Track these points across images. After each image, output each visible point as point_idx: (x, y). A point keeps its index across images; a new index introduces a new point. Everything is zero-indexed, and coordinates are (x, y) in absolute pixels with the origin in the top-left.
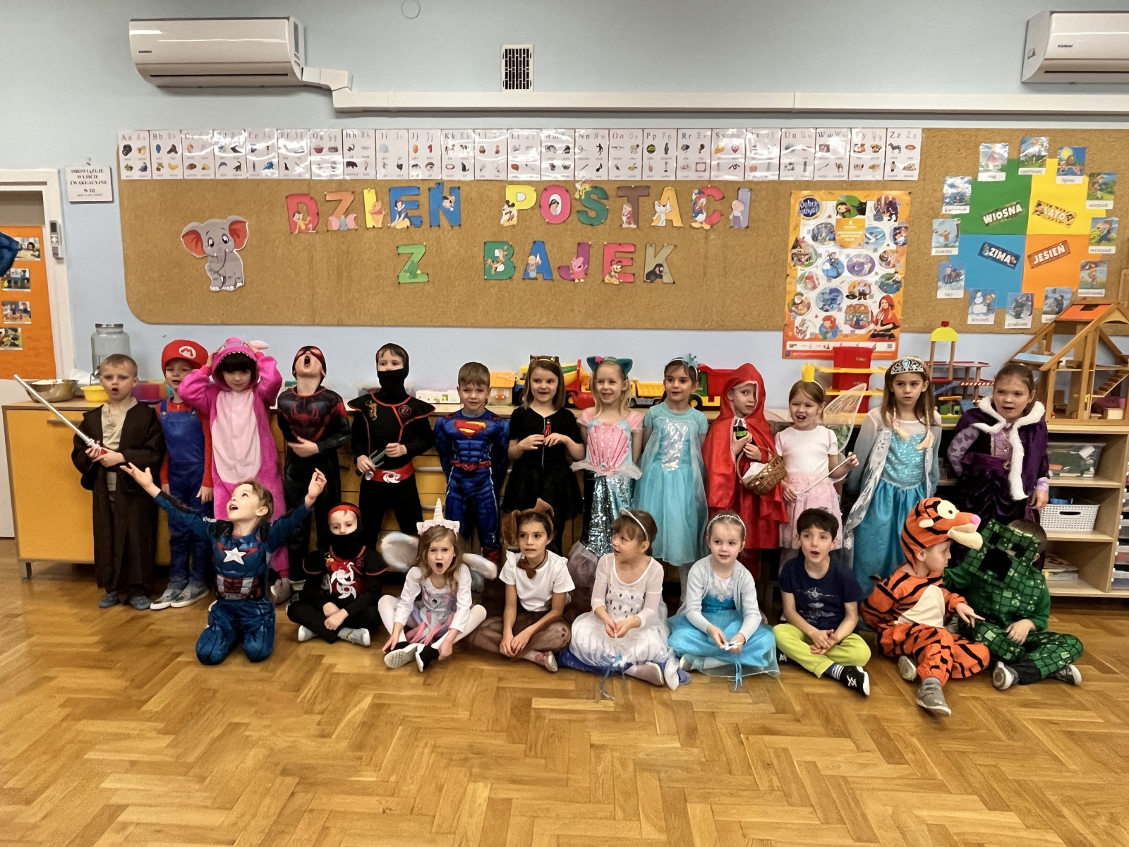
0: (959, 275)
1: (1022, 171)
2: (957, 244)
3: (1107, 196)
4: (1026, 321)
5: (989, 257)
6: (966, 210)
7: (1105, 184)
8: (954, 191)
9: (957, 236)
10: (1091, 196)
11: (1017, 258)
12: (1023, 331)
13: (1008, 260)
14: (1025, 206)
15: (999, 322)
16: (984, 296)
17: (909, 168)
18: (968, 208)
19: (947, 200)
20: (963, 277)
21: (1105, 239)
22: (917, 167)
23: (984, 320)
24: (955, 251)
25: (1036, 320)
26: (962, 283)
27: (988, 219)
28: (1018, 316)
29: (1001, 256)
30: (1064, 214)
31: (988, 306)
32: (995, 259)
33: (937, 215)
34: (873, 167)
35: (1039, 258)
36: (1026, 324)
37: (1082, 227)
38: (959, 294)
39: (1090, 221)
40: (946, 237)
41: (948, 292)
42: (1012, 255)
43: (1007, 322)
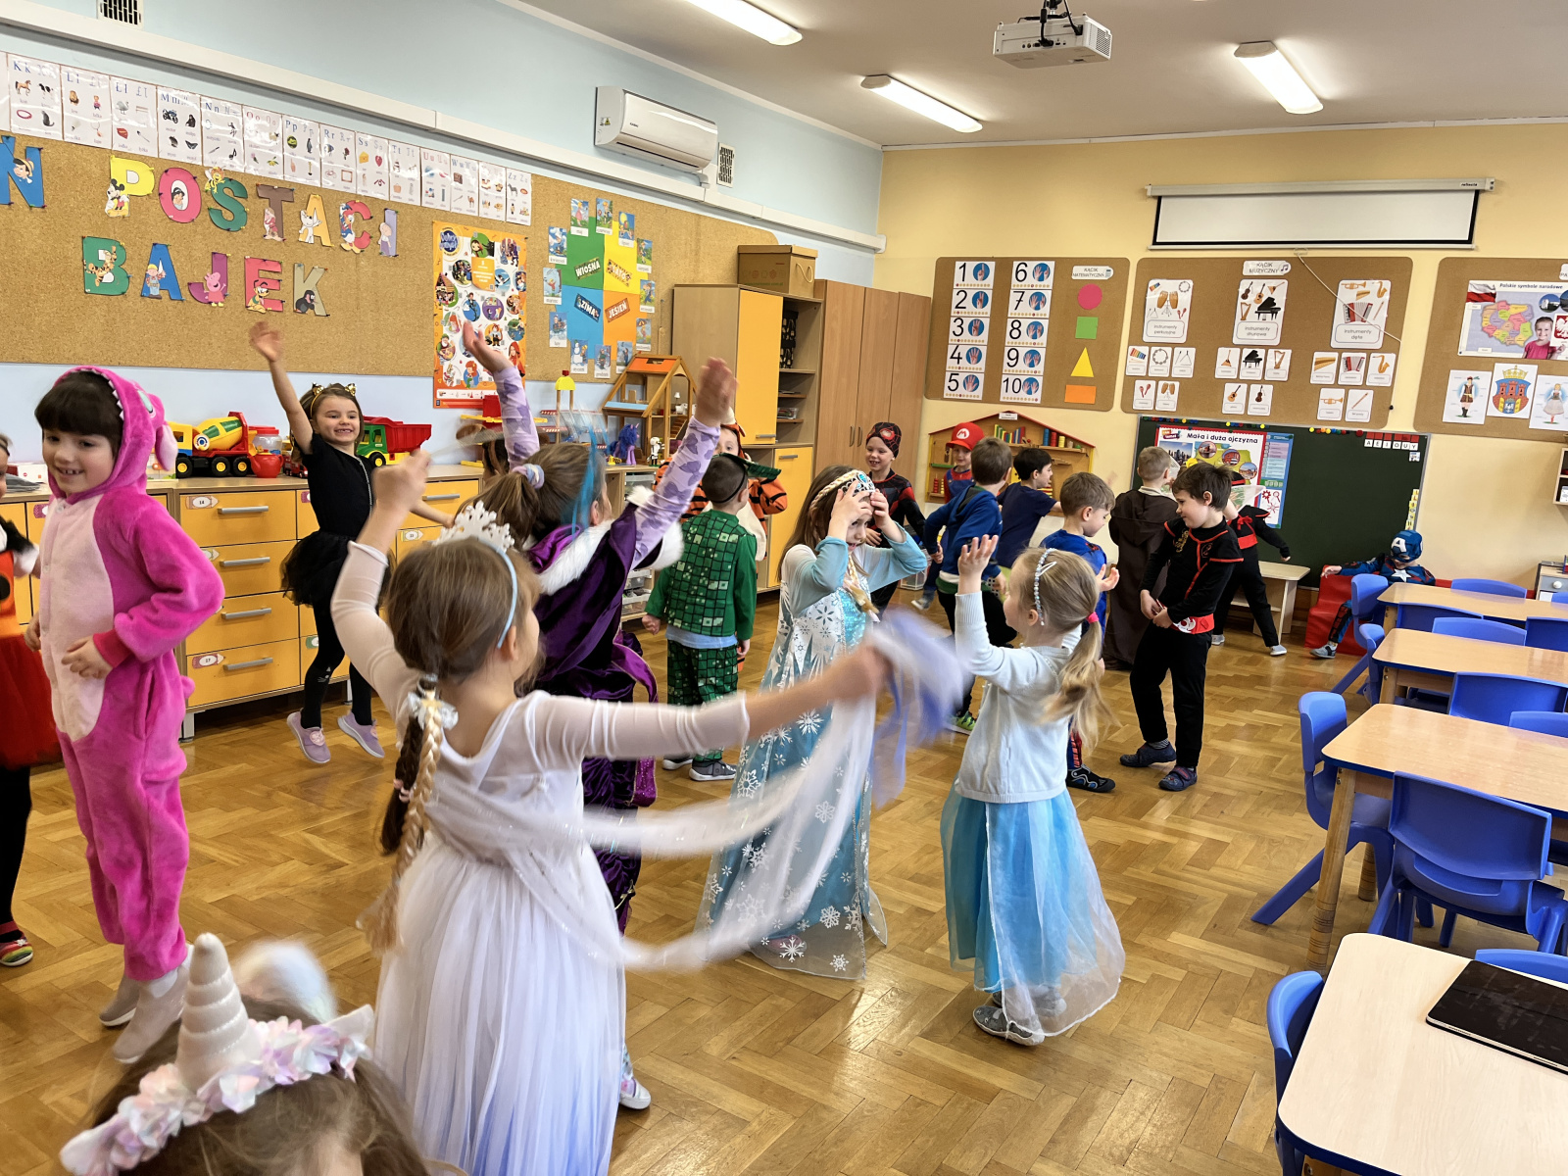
0: (563, 325)
1: (599, 229)
2: (560, 294)
3: (648, 261)
4: (607, 372)
5: (581, 309)
6: (564, 261)
7: (646, 250)
8: (556, 241)
9: (560, 286)
10: (639, 261)
11: (599, 311)
12: (604, 381)
13: (593, 313)
14: (602, 264)
15: (591, 371)
16: (580, 346)
17: (523, 212)
18: (565, 259)
19: (552, 250)
20: (565, 327)
21: (648, 299)
22: (530, 212)
23: (580, 370)
24: (559, 301)
25: (613, 371)
26: (565, 333)
27: (579, 272)
28: (602, 367)
29: (589, 309)
30: (625, 274)
31: (584, 356)
32: (584, 311)
33: (546, 264)
34: (498, 206)
35: (612, 313)
36: (607, 375)
37: (635, 288)
38: (564, 344)
39: (639, 282)
40: (553, 286)
41: (557, 341)
42: (596, 309)
43: (596, 372)
